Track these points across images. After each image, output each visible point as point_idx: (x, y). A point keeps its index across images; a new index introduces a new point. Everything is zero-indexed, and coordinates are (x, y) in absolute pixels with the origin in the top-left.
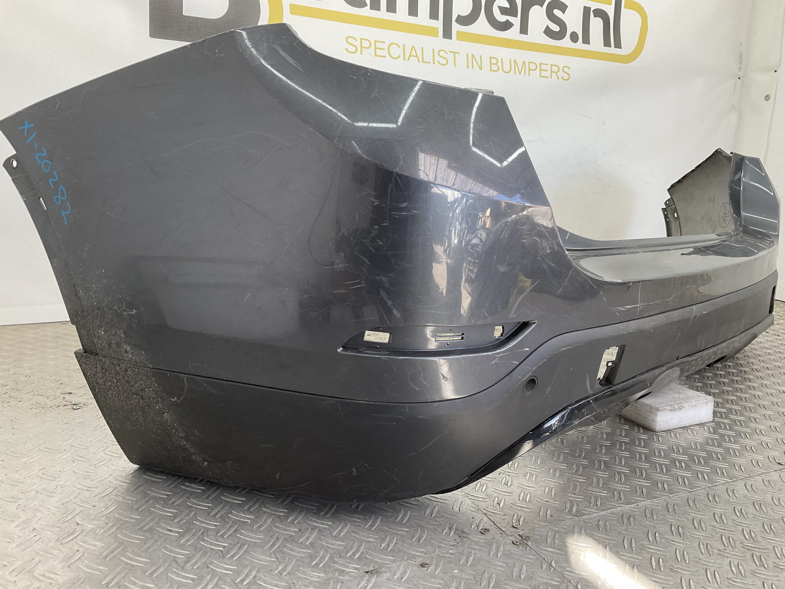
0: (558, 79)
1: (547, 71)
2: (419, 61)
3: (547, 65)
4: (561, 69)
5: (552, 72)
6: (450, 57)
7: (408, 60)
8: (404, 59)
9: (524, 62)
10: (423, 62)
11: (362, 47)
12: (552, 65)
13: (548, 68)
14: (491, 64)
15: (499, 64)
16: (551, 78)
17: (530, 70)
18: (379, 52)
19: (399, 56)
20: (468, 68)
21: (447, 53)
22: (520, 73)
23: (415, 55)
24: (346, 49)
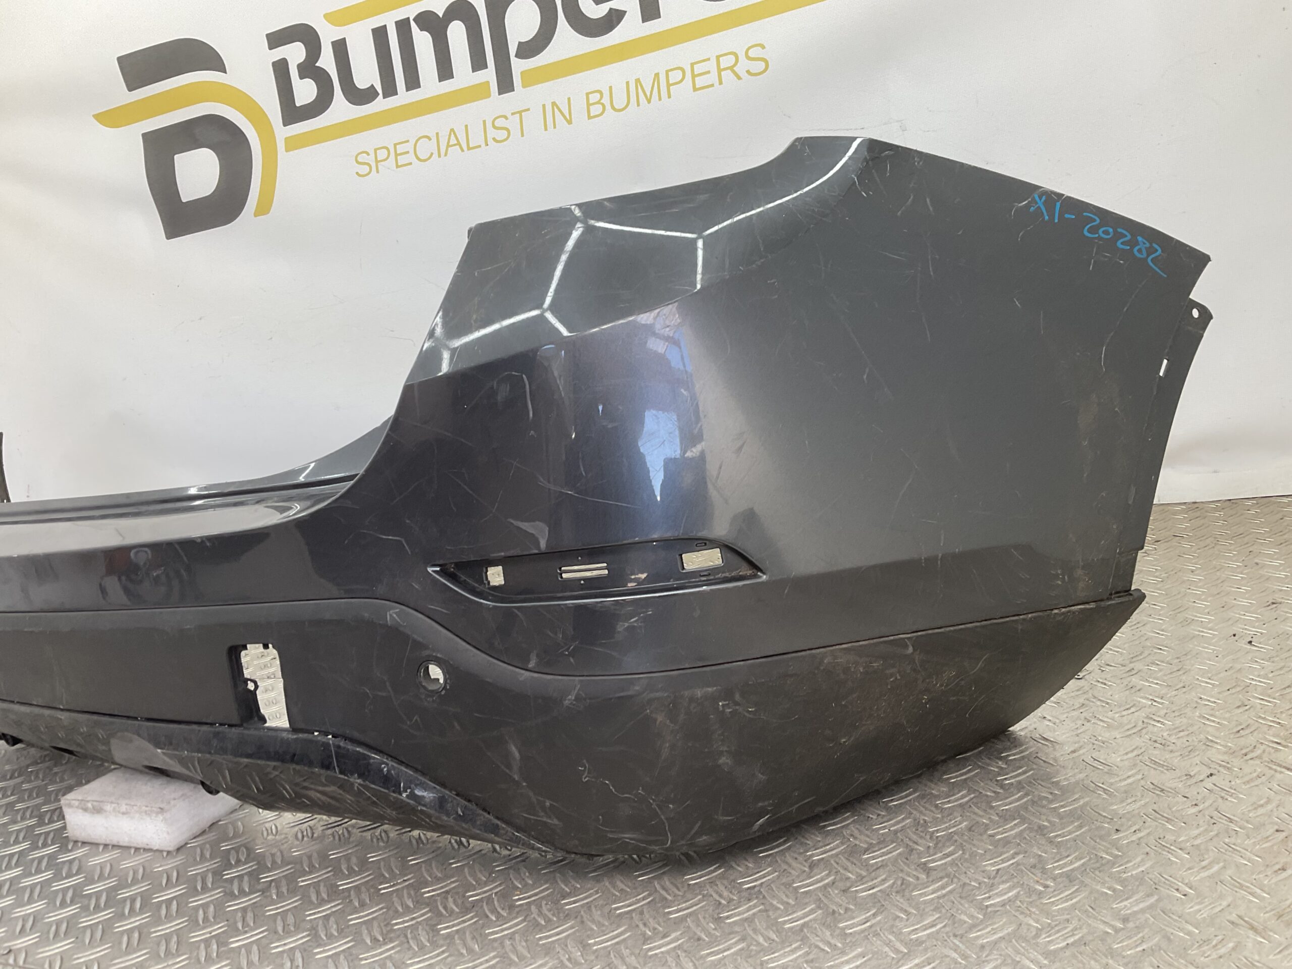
0: (739, 78)
1: (708, 72)
2: (463, 151)
3: (709, 59)
4: (742, 57)
5: (720, 71)
6: (513, 123)
7: (446, 155)
8: (439, 156)
9: (657, 75)
10: (469, 149)
11: (377, 161)
12: (718, 57)
13: (712, 66)
14: (589, 105)
15: (606, 100)
16: (721, 83)
17: (669, 85)
18: (402, 160)
19: (432, 154)
20: (546, 129)
21: (506, 118)
22: (649, 101)
23: (456, 142)
24: (357, 173)
